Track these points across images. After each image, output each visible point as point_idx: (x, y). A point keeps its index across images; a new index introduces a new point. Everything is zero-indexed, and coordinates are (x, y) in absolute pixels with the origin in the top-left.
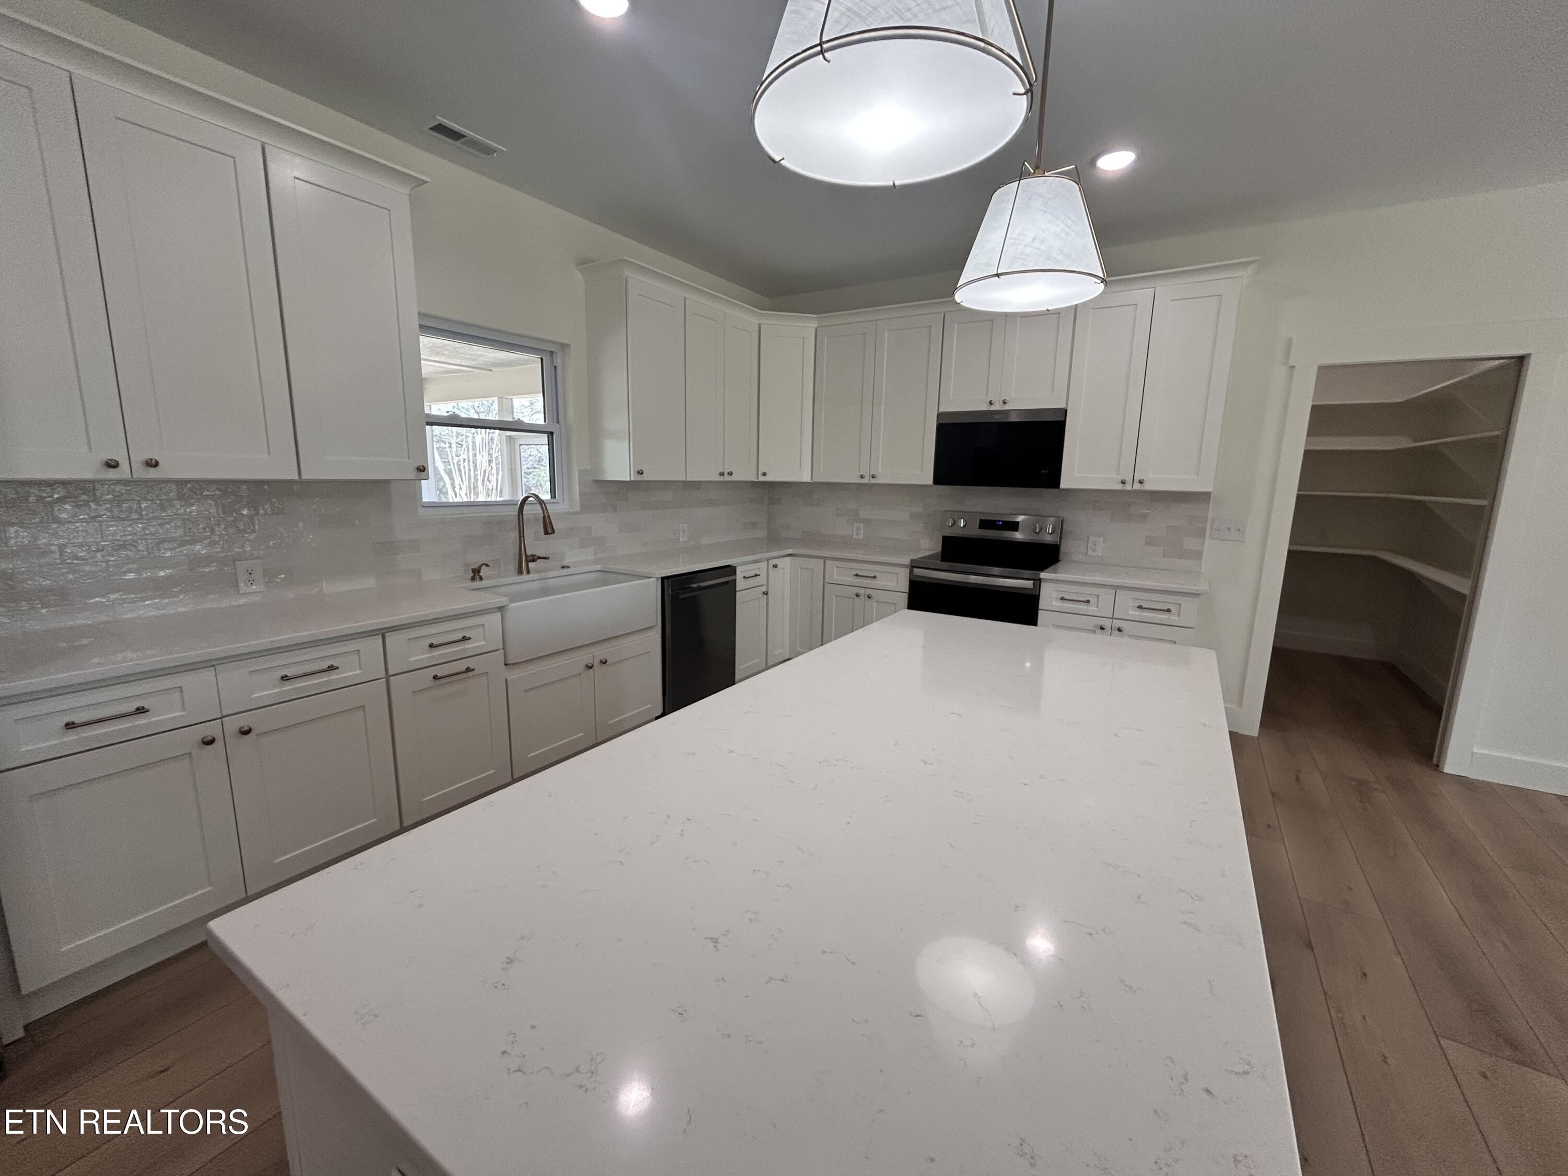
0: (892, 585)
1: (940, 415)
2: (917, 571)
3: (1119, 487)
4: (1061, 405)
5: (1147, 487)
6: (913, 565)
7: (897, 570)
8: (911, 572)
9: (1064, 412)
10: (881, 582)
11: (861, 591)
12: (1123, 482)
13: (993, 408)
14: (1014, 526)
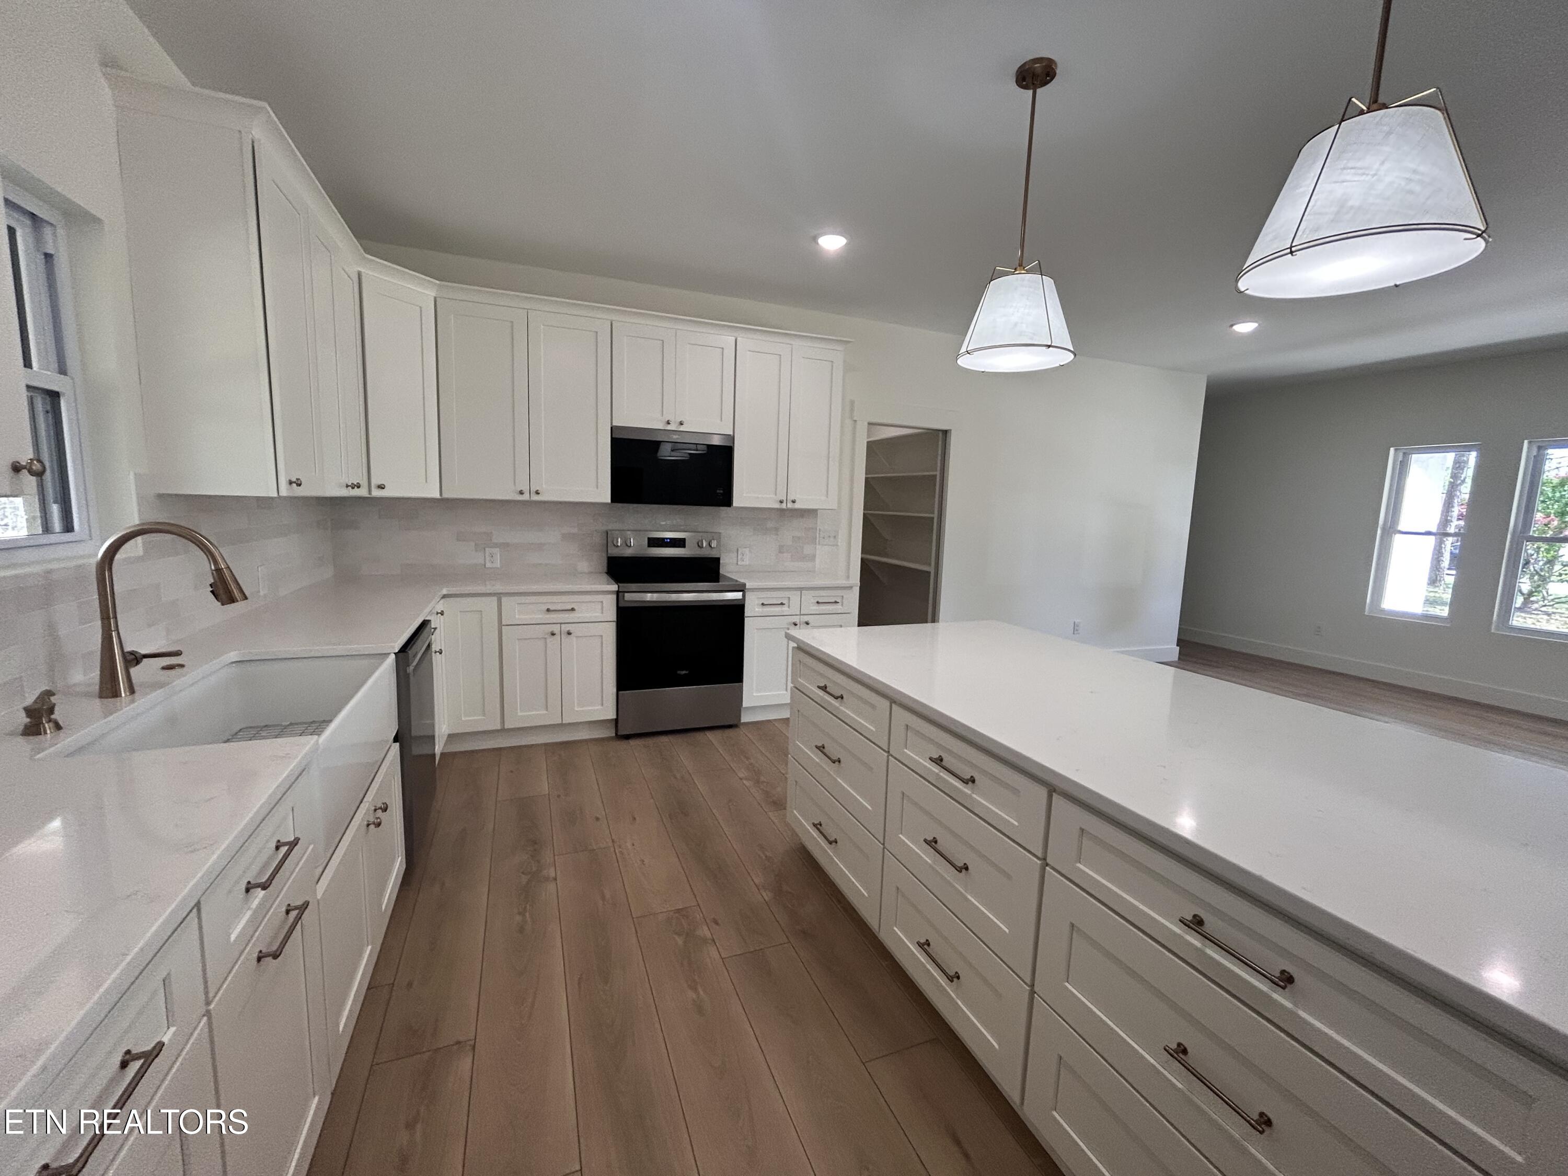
0: (596, 615)
1: (615, 429)
3: (777, 506)
4: (730, 433)
5: (797, 506)
7: (600, 597)
8: (619, 598)
9: (732, 438)
10: (581, 614)
11: (556, 629)
12: (781, 502)
13: (669, 427)
14: (680, 543)
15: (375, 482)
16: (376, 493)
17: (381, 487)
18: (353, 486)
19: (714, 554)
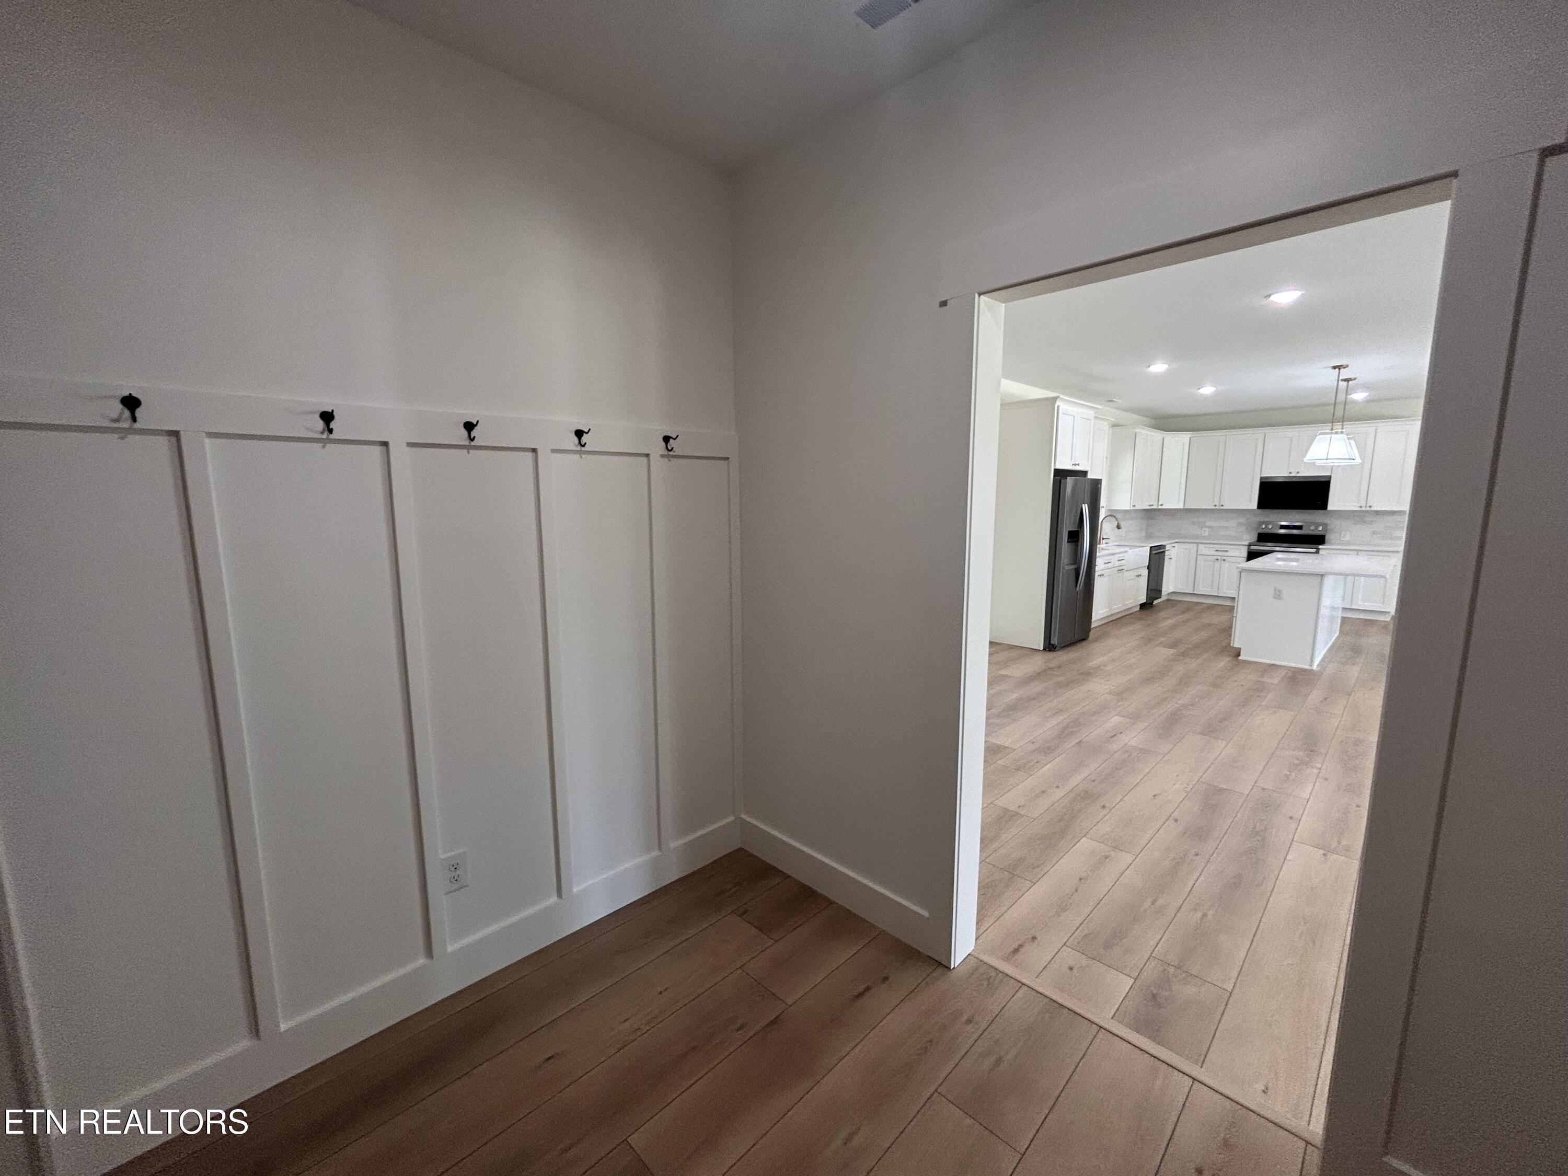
0: (1236, 553)
1: (1261, 478)
2: (1252, 547)
3: (1359, 509)
4: (1328, 474)
5: (1373, 509)
6: (1250, 545)
7: (1241, 547)
8: (1249, 548)
9: (1330, 477)
10: (1230, 553)
11: (1219, 558)
12: (1361, 507)
13: (1291, 475)
14: (1300, 528)
15: (1160, 503)
16: (1160, 507)
17: (1162, 505)
18: (1150, 506)
19: (1322, 533)
